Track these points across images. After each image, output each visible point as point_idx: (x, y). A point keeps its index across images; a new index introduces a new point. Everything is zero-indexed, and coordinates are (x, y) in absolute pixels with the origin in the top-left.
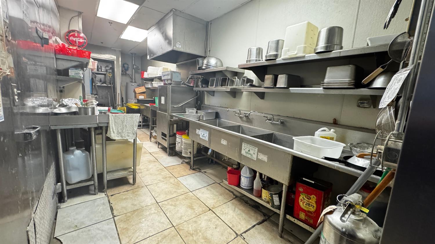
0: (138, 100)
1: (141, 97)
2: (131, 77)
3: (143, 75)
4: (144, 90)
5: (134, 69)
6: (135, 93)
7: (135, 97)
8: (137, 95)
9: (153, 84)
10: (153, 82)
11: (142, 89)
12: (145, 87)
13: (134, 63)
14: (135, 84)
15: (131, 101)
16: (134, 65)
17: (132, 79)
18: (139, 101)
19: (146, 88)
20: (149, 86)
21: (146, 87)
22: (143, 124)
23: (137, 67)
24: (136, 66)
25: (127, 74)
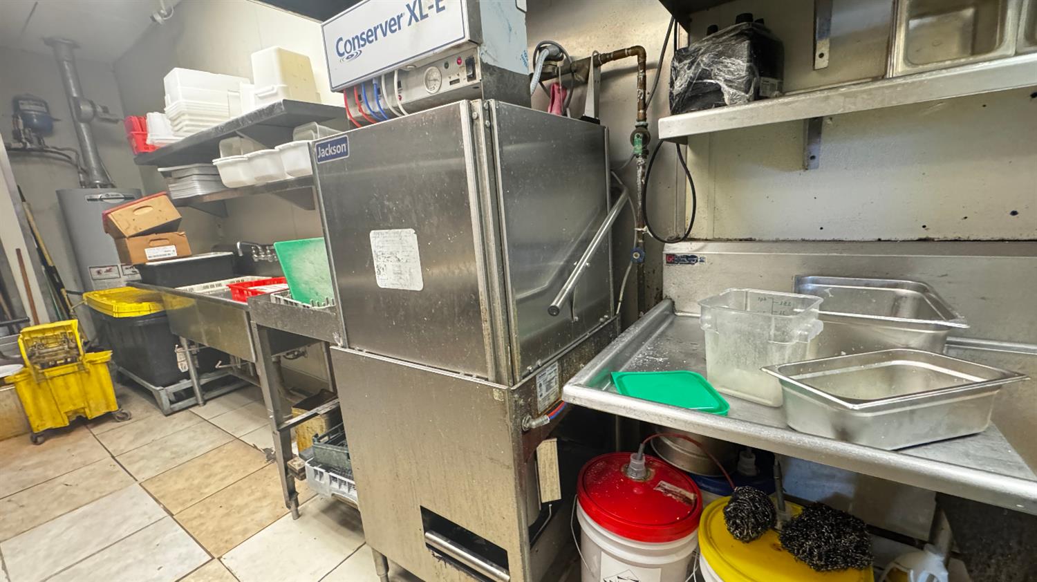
0: (142, 268)
1: (160, 253)
2: (76, 166)
3: (145, 136)
4: (172, 214)
5: (88, 121)
6: (119, 236)
7: (125, 257)
8: (131, 244)
9: (221, 172)
10: (216, 162)
11: (158, 210)
12: (168, 195)
13: (80, 90)
14: (112, 193)
15: (104, 275)
16: (77, 102)
17: (87, 172)
18: (151, 276)
19: (180, 204)
20: (196, 187)
21: (177, 195)
22: (203, 381)
23: (99, 109)
24: (92, 104)
25: (52, 152)
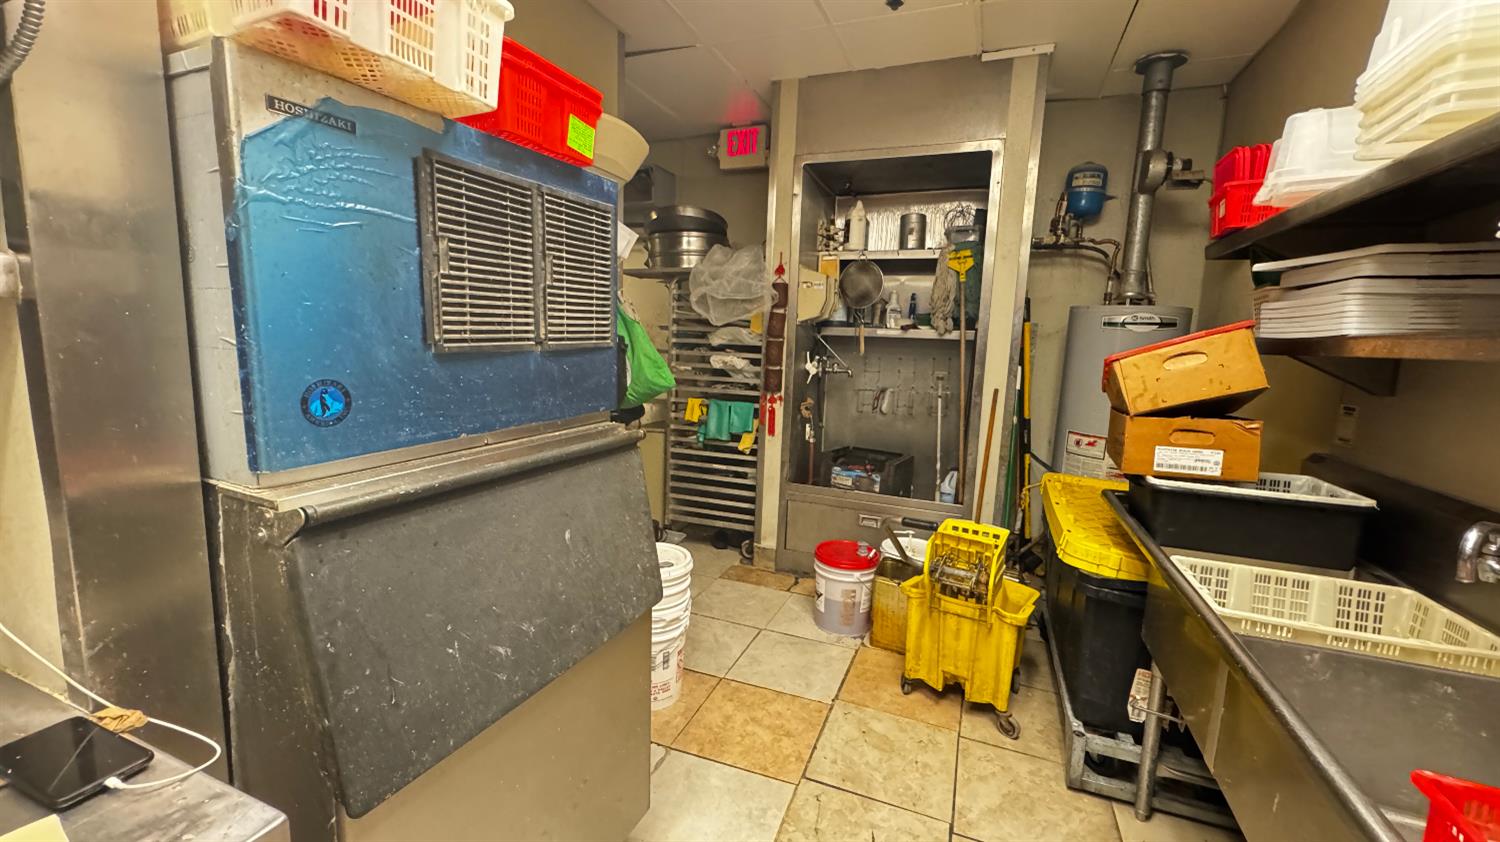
1: (1186, 460)
2: (1112, 266)
5: (1152, 190)
6: (1119, 409)
8: (1132, 429)
11: (1215, 362)
12: (1254, 328)
13: (1158, 138)
14: (1144, 313)
15: (1084, 449)
16: (1147, 157)
17: (1119, 277)
20: (1344, 315)
23: (1178, 166)
24: (1170, 159)
25: (1087, 248)
